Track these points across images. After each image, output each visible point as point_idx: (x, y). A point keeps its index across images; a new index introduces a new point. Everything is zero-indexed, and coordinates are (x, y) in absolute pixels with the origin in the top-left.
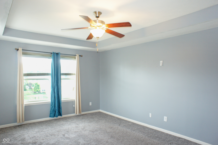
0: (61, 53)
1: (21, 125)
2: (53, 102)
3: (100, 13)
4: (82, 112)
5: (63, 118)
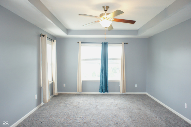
0: (108, 43)
1: (80, 94)
2: (101, 80)
3: (108, 7)
4: (126, 92)
5: (109, 94)
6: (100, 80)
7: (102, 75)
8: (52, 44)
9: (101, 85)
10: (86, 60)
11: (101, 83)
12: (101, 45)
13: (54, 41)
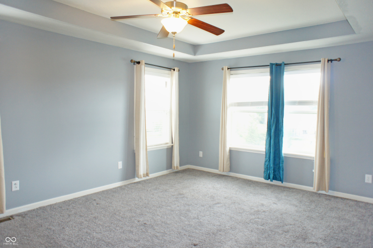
0: (286, 63)
2: (267, 152)
5: (285, 187)
6: (264, 150)
7: (269, 138)
8: (172, 75)
9: (267, 164)
10: (240, 104)
11: (266, 157)
12: (268, 69)
13: (174, 70)
